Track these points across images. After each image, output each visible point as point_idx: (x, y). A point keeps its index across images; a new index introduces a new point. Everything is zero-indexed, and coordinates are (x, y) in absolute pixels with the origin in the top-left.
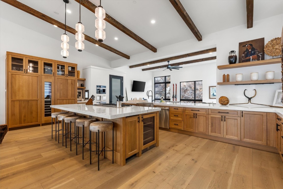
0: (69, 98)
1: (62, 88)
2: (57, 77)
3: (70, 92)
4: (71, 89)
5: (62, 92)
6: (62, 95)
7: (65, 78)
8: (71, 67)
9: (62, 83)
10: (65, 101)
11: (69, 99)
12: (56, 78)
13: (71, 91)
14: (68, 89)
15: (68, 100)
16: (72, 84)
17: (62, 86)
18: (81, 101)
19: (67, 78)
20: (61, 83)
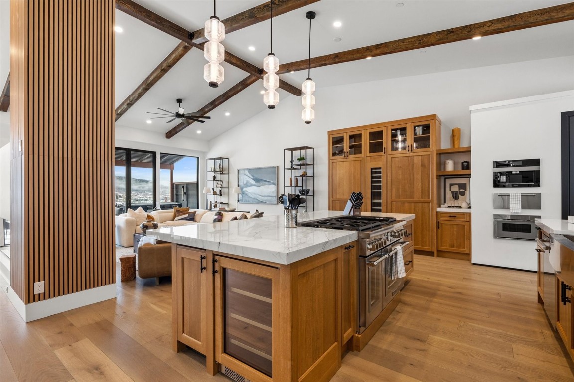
0: (416, 199)
1: (400, 177)
2: (392, 156)
3: (418, 185)
4: (420, 179)
5: (400, 186)
6: (400, 192)
7: (408, 155)
8: (421, 127)
9: (401, 167)
10: (406, 205)
11: (415, 202)
12: (390, 157)
13: (422, 184)
14: (413, 180)
15: (413, 204)
16: (422, 165)
17: (400, 173)
18: (460, 207)
19: (411, 154)
20: (398, 167)
